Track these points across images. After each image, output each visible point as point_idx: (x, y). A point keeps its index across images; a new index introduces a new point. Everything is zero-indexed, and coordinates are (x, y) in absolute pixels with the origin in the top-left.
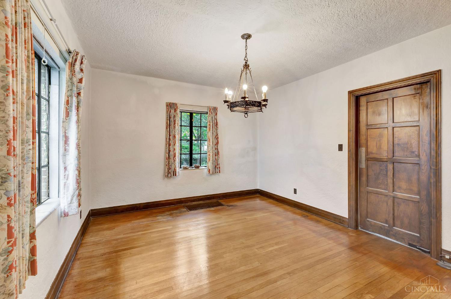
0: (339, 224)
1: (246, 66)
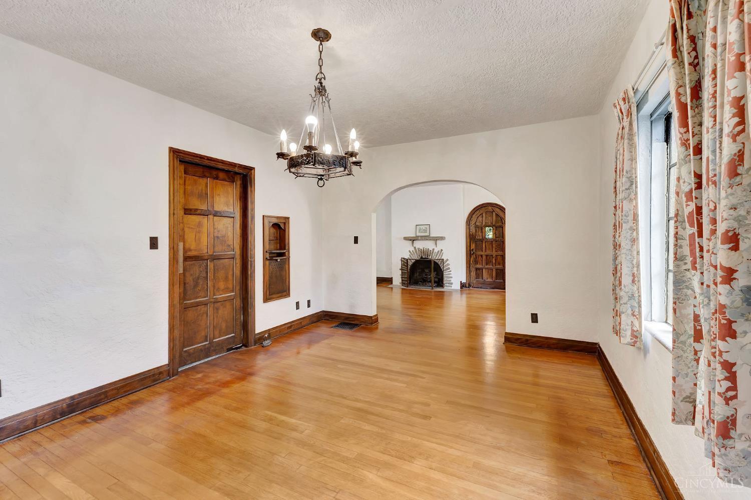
0: (155, 383)
1: (321, 90)
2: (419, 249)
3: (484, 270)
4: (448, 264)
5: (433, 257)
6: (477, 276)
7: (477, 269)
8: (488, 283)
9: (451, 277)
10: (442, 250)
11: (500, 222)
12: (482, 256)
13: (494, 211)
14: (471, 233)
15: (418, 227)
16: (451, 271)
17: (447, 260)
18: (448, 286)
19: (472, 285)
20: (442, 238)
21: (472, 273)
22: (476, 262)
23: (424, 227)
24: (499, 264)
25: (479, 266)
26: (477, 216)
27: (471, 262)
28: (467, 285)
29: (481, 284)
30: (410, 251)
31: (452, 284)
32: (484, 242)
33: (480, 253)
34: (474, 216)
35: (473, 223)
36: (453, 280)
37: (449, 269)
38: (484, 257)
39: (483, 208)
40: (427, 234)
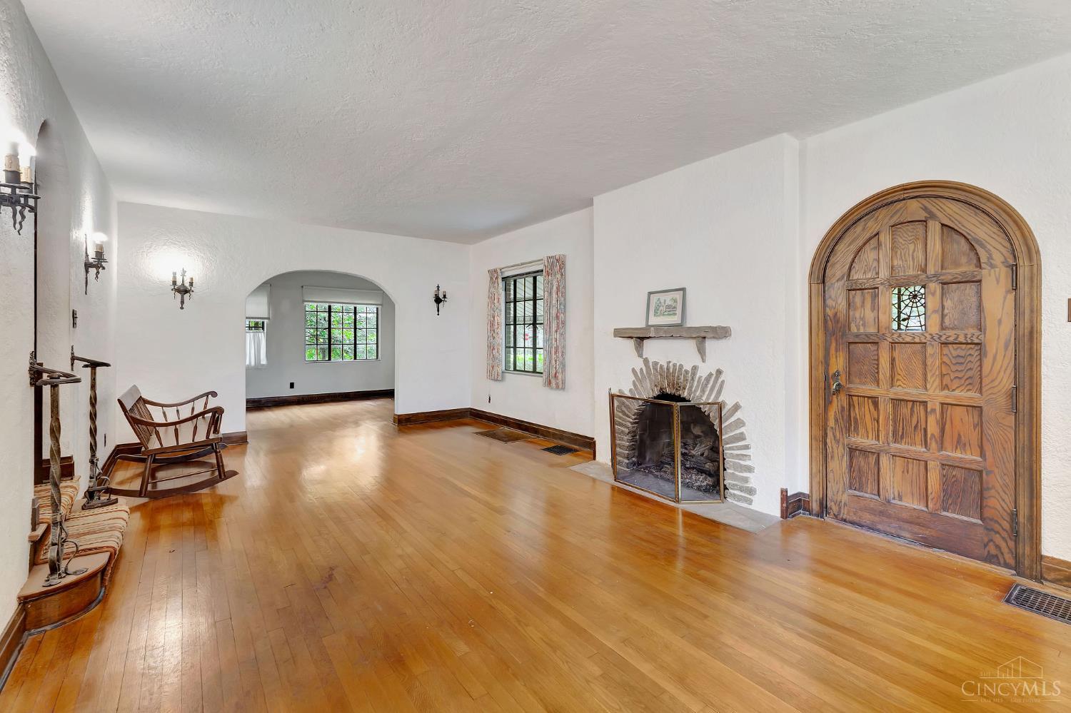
2: (656, 364)
3: (884, 460)
4: (740, 423)
5: (698, 395)
6: (856, 481)
7: (852, 451)
8: (905, 515)
9: (750, 469)
10: (719, 372)
11: (964, 260)
12: (875, 401)
13: (932, 216)
14: (830, 312)
15: (654, 298)
16: (747, 447)
17: (737, 407)
18: (740, 499)
19: (835, 509)
20: (721, 333)
21: (833, 465)
22: (850, 424)
23: (667, 298)
24: (960, 443)
25: (860, 440)
26: (854, 248)
27: (831, 423)
28: (815, 506)
29: (872, 511)
30: (634, 370)
31: (751, 491)
32: (885, 346)
33: (869, 389)
34: (841, 247)
35: (839, 274)
36: (754, 480)
37: (741, 437)
38: (886, 408)
39: (883, 212)
40: (675, 319)
